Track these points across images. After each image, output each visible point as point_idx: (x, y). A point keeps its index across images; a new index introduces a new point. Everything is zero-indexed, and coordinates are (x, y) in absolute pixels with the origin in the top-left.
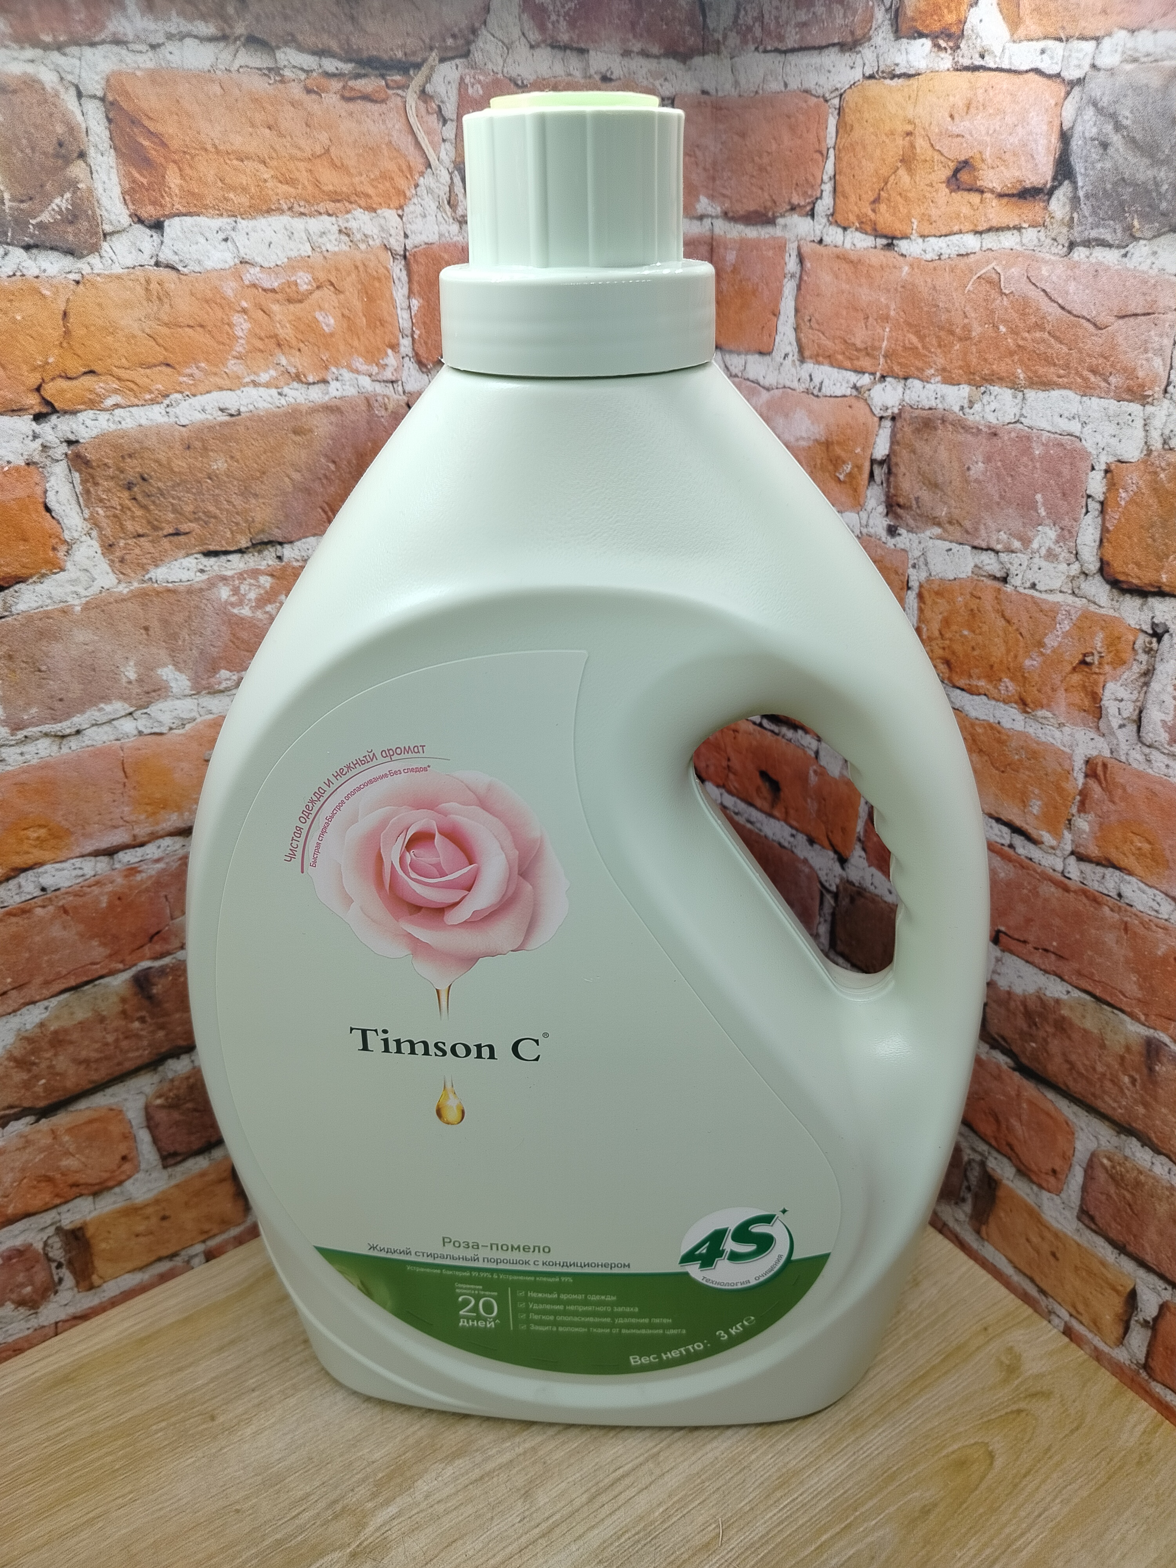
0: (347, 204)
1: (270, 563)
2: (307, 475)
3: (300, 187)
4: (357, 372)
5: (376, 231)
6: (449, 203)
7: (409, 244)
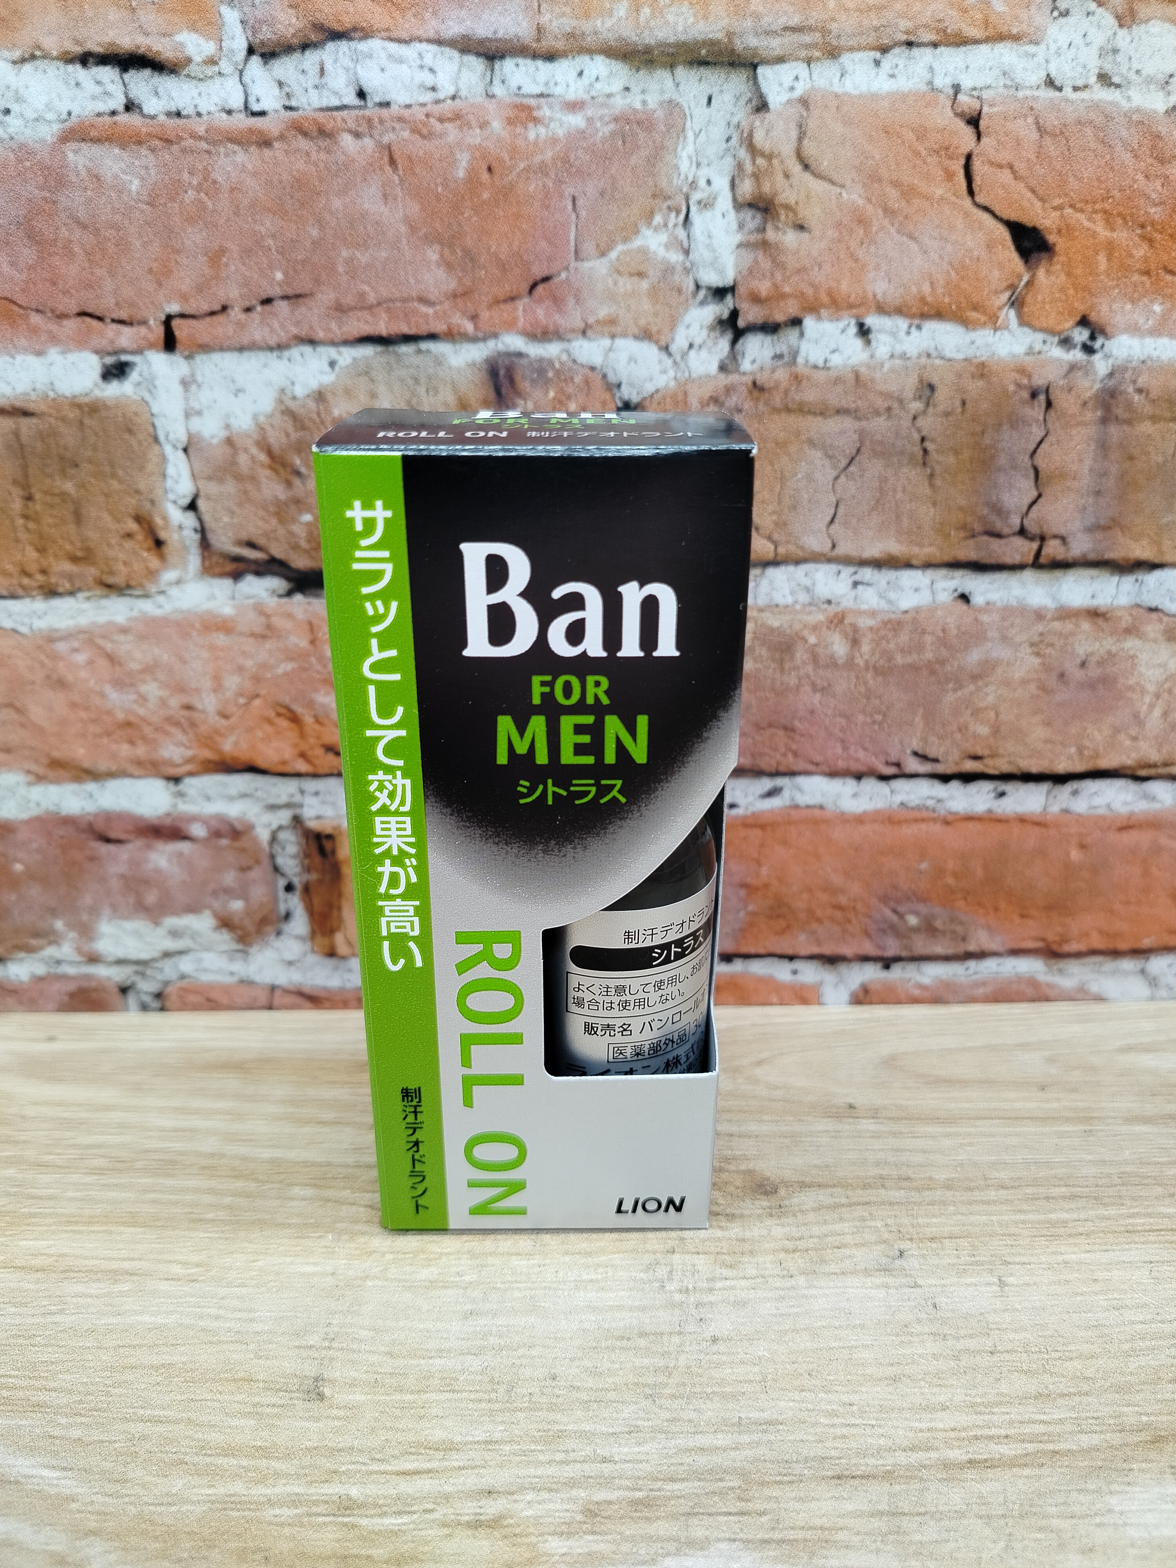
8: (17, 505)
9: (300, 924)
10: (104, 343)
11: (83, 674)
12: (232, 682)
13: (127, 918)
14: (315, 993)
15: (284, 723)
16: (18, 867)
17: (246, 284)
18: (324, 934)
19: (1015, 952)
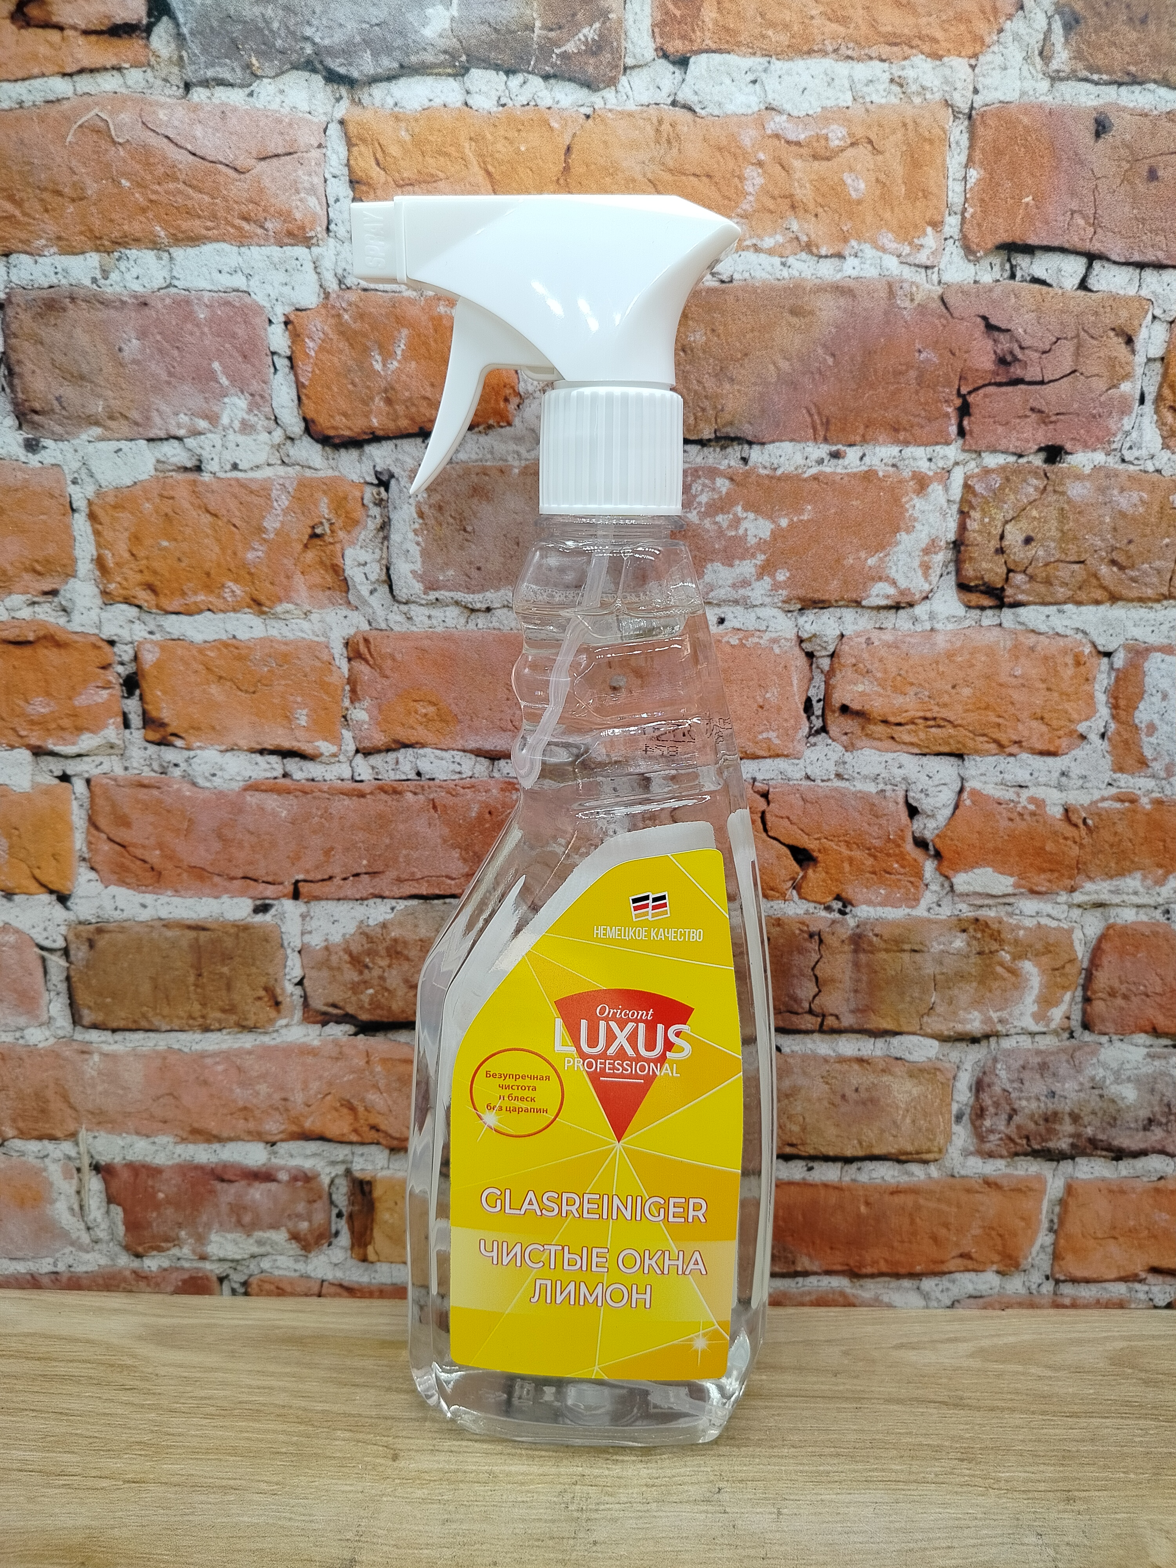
0: (906, 48)
1: (732, 463)
2: (797, 365)
3: (852, 25)
4: (884, 250)
5: (937, 82)
6: (1041, 53)
7: (979, 101)
8: (191, 979)
9: (345, 1239)
10: (256, 894)
11: (220, 1077)
12: (315, 1086)
13: (229, 1232)
14: (350, 1285)
15: (345, 1111)
16: (161, 1195)
17: (345, 866)
18: (359, 1246)
19: (828, 1273)
